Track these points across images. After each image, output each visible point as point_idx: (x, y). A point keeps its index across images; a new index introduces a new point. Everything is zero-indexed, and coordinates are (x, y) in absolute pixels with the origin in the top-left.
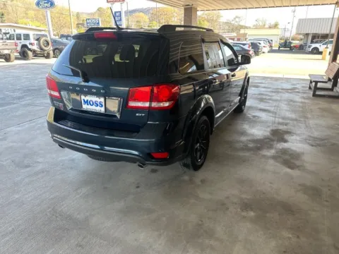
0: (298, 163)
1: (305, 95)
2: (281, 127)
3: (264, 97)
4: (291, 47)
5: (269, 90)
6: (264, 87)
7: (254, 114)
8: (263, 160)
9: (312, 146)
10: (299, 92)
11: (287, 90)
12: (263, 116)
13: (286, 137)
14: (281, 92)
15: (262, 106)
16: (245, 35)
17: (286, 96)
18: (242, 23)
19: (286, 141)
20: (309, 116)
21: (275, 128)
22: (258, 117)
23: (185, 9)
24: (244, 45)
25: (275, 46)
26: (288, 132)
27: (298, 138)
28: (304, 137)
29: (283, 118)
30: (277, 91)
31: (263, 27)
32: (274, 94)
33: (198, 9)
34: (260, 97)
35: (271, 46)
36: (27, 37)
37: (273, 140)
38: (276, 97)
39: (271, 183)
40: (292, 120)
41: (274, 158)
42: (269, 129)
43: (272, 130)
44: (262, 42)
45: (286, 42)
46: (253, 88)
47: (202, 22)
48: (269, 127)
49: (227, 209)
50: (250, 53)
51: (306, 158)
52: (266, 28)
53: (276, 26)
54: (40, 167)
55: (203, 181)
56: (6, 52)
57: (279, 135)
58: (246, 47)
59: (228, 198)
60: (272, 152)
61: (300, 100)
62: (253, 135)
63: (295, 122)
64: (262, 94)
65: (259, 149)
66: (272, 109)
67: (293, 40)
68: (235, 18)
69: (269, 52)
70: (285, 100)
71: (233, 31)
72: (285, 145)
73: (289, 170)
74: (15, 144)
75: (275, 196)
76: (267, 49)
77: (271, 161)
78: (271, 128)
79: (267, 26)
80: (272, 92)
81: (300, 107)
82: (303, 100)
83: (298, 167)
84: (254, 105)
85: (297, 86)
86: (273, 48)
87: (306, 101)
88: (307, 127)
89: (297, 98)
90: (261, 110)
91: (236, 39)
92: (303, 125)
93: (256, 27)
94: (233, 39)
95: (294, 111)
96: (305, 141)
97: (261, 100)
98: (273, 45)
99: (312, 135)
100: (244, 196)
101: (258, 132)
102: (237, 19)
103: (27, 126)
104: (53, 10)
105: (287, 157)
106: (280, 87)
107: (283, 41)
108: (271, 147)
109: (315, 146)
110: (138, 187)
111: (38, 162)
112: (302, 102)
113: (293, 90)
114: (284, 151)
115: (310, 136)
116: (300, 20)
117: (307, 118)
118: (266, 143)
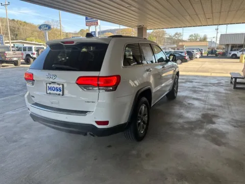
0: (223, 141)
1: (227, 88)
2: (209, 112)
3: (197, 89)
4: (216, 54)
5: (201, 84)
6: (196, 82)
7: (188, 102)
8: (196, 138)
9: (235, 127)
10: (222, 86)
11: (214, 84)
12: (196, 103)
13: (214, 120)
14: (210, 86)
15: (195, 96)
16: (183, 46)
17: (214, 88)
18: (180, 38)
19: (214, 123)
20: (232, 103)
21: (205, 113)
22: (192, 104)
23: (138, 29)
24: (182, 52)
25: (205, 54)
26: (216, 116)
27: (223, 121)
28: (228, 119)
29: (211, 105)
30: (206, 85)
31: (195, 41)
32: (204, 87)
34: (193, 89)
35: (202, 54)
36: (30, 49)
37: (204, 122)
38: (206, 89)
39: (202, 157)
40: (219, 106)
41: (204, 136)
42: (200, 114)
43: (203, 114)
44: (195, 51)
45: (212, 51)
46: (189, 83)
47: (152, 38)
48: (200, 112)
49: (166, 179)
50: (187, 58)
51: (229, 136)
52: (198, 41)
53: (205, 39)
54: (24, 142)
55: (148, 155)
56: (15, 59)
57: (208, 118)
58: (183, 54)
59: (167, 169)
60: (203, 132)
61: (224, 92)
62: (187, 118)
63: (221, 108)
64: (196, 87)
65: (192, 129)
66: (203, 98)
67: (217, 49)
68: (175, 35)
69: (200, 58)
70: (213, 92)
71: (174, 43)
72: (214, 126)
73: (216, 147)
75: (206, 168)
76: (198, 56)
77: (202, 139)
78: (202, 113)
79: (198, 40)
80: (203, 85)
81: (224, 96)
82: (226, 92)
83: (224, 144)
84: (190, 95)
85: (222, 81)
86: (203, 55)
87: (229, 92)
88: (230, 111)
89: (222, 90)
90: (194, 99)
91: (176, 49)
92: (227, 111)
93: (190, 40)
94: (174, 49)
95: (220, 100)
96: (229, 123)
97: (195, 92)
98: (203, 53)
100: (180, 168)
101: (192, 116)
102: (177, 36)
103: (20, 111)
104: (50, 31)
105: (215, 136)
106: (208, 82)
107: (210, 50)
108: (202, 128)
109: (237, 127)
110: (95, 159)
111: (24, 138)
112: (225, 93)
113: (218, 84)
114: (213, 131)
115: (233, 119)
116: (221, 35)
117: (230, 105)
118: (198, 124)
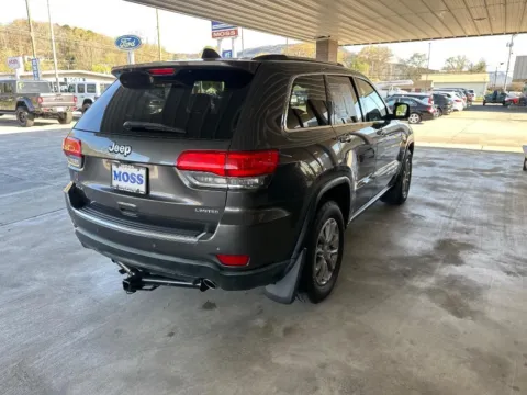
0: (473, 305)
1: (514, 181)
2: (457, 237)
3: (439, 182)
4: (504, 102)
5: (453, 171)
6: (441, 167)
7: (414, 212)
8: (409, 296)
9: (509, 273)
10: (502, 175)
11: (482, 172)
12: (430, 215)
13: (463, 254)
14: (472, 175)
15: (431, 197)
16: (428, 83)
17: (480, 181)
18: (423, 65)
19: (459, 262)
20: (514, 217)
21: (443, 237)
22: (420, 217)
23: (318, 43)
24: (421, 97)
25: (477, 99)
26: (468, 247)
27: (484, 257)
28: (496, 255)
29: (465, 220)
30: (464, 173)
31: (459, 71)
32: (458, 178)
33: (339, 42)
34: (431, 182)
35: (469, 100)
36: (92, 88)
37: (437, 260)
38: (460, 182)
39: (412, 342)
40: (483, 224)
41: (430, 292)
42: (434, 239)
43: (439, 242)
44: (452, 94)
45: (496, 93)
46: (426, 168)
47: (360, 65)
48: (435, 234)
49: (316, 389)
50: (431, 111)
51: (489, 296)
52: (466, 72)
53: (481, 68)
54: (34, 287)
55: (288, 331)
56: (60, 109)
57: (449, 250)
58: (425, 102)
59: (323, 366)
60: (429, 282)
61: (503, 189)
62: (402, 248)
63: (485, 228)
64: (438, 178)
65: (406, 274)
66: (449, 203)
67: (509, 90)
68: (412, 58)
69: (464, 109)
70: (475, 189)
71: (409, 76)
72: (457, 270)
73: (453, 319)
74: (15, 248)
75: (415, 370)
76: (459, 106)
77: (424, 299)
78: (438, 237)
79: (465, 69)
80: (456, 174)
81: (500, 201)
82: (509, 190)
83: (473, 314)
84: (421, 196)
85: (503, 165)
86: (473, 104)
87: (515, 191)
88: (506, 237)
89: (499, 185)
91: (413, 89)
92: (498, 234)
93: (448, 70)
94: (409, 90)
95: (488, 209)
96: (497, 264)
97: (434, 188)
98: (474, 98)
99: (512, 253)
100: (355, 365)
101: (415, 243)
102: (416, 60)
103: (45, 220)
105: (456, 293)
106: (471, 166)
107: (491, 92)
108: (429, 273)
109: (514, 274)
110: (171, 334)
111: (35, 280)
112: (506, 194)
113: (494, 173)
114: (453, 282)
115: (507, 255)
116: (519, 58)
117: (510, 221)
118: (422, 264)
